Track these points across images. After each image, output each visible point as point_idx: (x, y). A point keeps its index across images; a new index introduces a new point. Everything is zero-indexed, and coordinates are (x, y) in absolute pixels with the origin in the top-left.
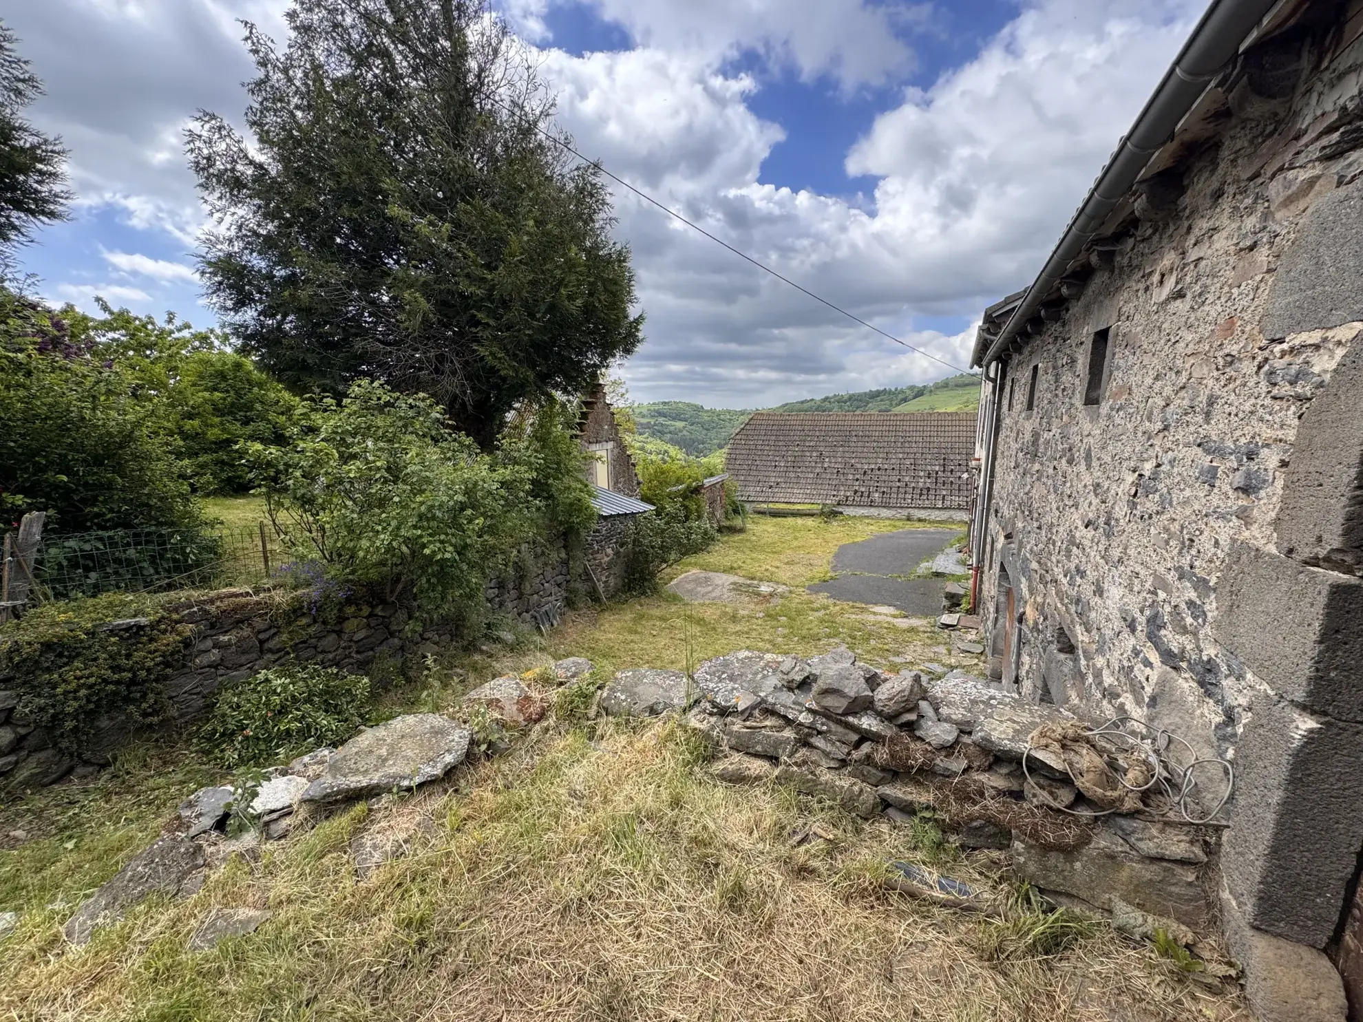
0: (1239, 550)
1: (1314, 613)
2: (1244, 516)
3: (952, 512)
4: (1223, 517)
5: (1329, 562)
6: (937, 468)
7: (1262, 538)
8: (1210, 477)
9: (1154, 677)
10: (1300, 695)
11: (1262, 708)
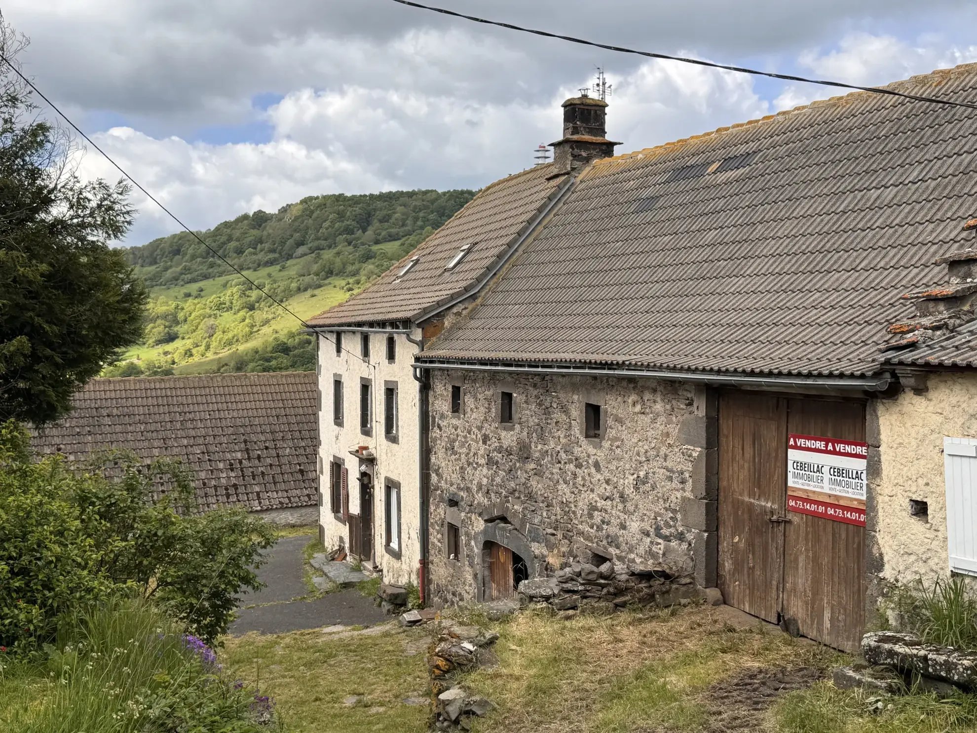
0: (684, 499)
1: (703, 510)
2: (683, 489)
3: (274, 515)
4: (677, 490)
5: (704, 498)
6: (239, 455)
7: (689, 494)
8: (670, 479)
9: (662, 547)
10: (704, 528)
11: (698, 537)
